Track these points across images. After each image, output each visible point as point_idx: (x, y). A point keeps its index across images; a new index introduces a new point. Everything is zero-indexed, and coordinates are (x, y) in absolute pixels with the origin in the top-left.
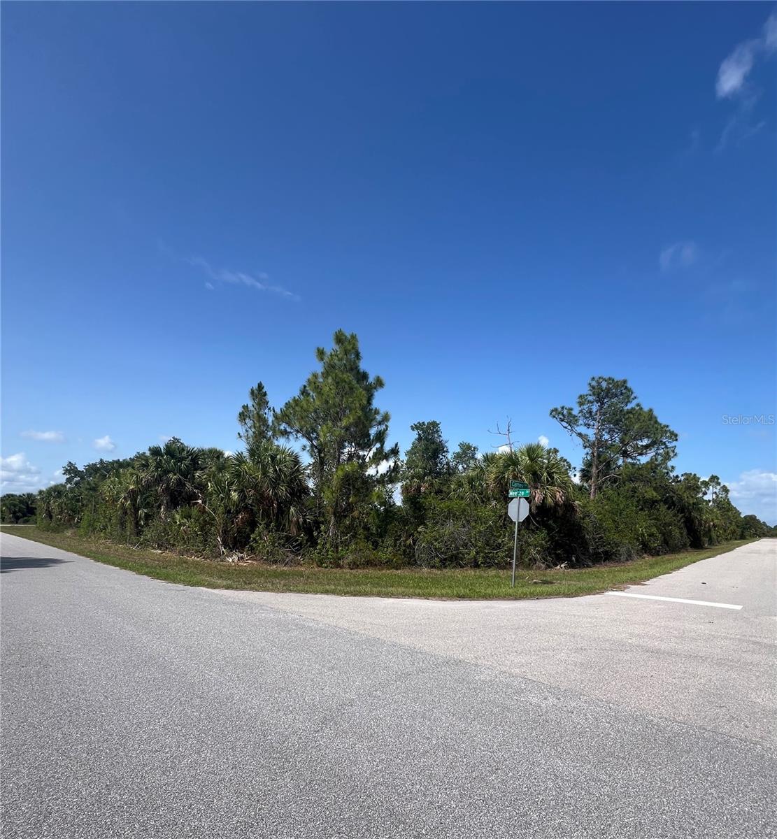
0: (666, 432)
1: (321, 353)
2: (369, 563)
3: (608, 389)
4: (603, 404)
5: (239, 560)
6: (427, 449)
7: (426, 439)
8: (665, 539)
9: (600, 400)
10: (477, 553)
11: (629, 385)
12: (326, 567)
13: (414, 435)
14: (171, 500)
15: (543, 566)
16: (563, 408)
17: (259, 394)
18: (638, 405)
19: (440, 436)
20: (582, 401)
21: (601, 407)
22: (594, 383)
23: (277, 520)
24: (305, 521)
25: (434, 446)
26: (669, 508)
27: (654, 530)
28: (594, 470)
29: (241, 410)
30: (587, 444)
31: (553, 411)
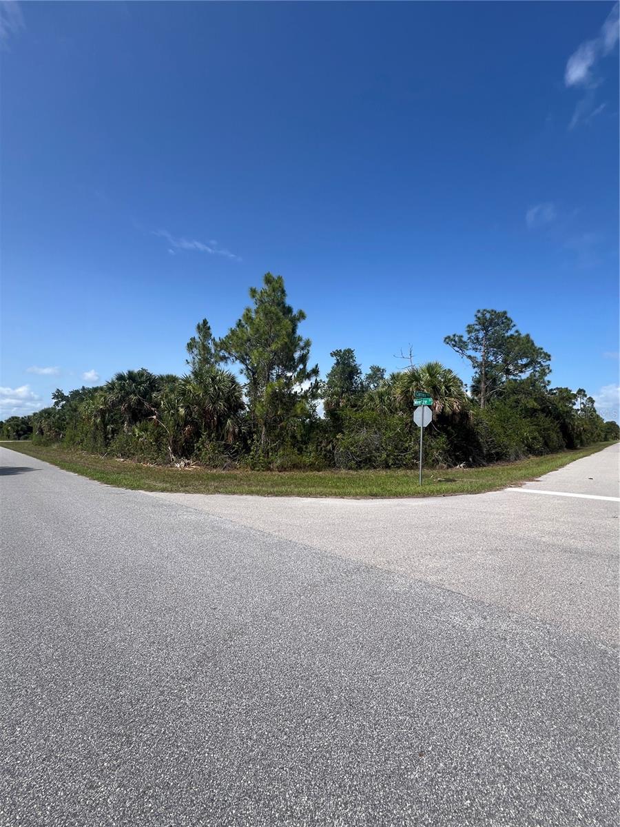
0: (541, 353)
1: (253, 292)
2: (295, 466)
3: (492, 320)
4: (487, 331)
5: (185, 465)
6: (344, 372)
7: (344, 364)
8: (545, 441)
9: (485, 329)
10: (388, 456)
11: (509, 315)
12: (258, 470)
13: (334, 360)
14: (132, 417)
15: (445, 466)
16: (454, 335)
17: (204, 328)
18: (517, 331)
19: (354, 361)
20: (470, 329)
21: (486, 334)
22: (479, 315)
23: (217, 431)
24: (240, 431)
25: (349, 369)
26: (546, 416)
27: (536, 434)
28: (482, 386)
29: (189, 341)
30: (476, 364)
31: (446, 338)
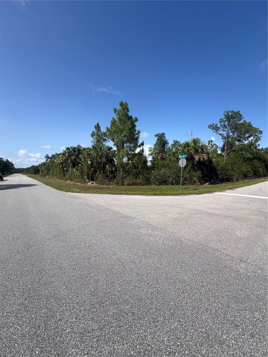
0: (257, 131)
1: (115, 110)
2: (134, 184)
3: (232, 116)
4: (229, 121)
5: (92, 184)
6: (161, 143)
7: (160, 140)
8: (255, 173)
9: (229, 120)
10: (173, 179)
11: (240, 113)
12: (119, 186)
13: (156, 138)
14: (73, 165)
15: (199, 184)
16: (213, 124)
17: (98, 127)
18: (244, 121)
19: (165, 138)
20: (221, 121)
21: (229, 123)
22: (226, 114)
23: (103, 170)
24: (112, 170)
25: (163, 142)
26: (258, 161)
27: (250, 170)
28: (226, 147)
29: (92, 133)
30: (224, 138)
31: (209, 126)
